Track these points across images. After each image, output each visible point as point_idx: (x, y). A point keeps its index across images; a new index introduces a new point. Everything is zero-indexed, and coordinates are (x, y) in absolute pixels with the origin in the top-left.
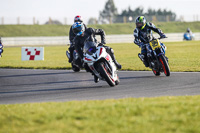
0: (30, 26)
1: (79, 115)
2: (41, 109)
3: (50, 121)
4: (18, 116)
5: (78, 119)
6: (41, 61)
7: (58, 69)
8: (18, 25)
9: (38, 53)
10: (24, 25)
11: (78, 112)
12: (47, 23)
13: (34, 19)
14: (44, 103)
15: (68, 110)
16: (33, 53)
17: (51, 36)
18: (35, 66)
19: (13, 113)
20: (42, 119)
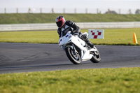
0: (94, 15)
1: (127, 77)
2: (101, 73)
3: (107, 81)
4: (85, 78)
5: (127, 80)
6: (102, 39)
7: (113, 45)
8: (87, 14)
9: (100, 34)
10: (90, 14)
11: (127, 75)
12: (107, 13)
13: (97, 10)
14: (103, 69)
15: (120, 74)
16: (96, 34)
17: (109, 21)
18: (98, 43)
19: (81, 76)
20: (101, 80)
